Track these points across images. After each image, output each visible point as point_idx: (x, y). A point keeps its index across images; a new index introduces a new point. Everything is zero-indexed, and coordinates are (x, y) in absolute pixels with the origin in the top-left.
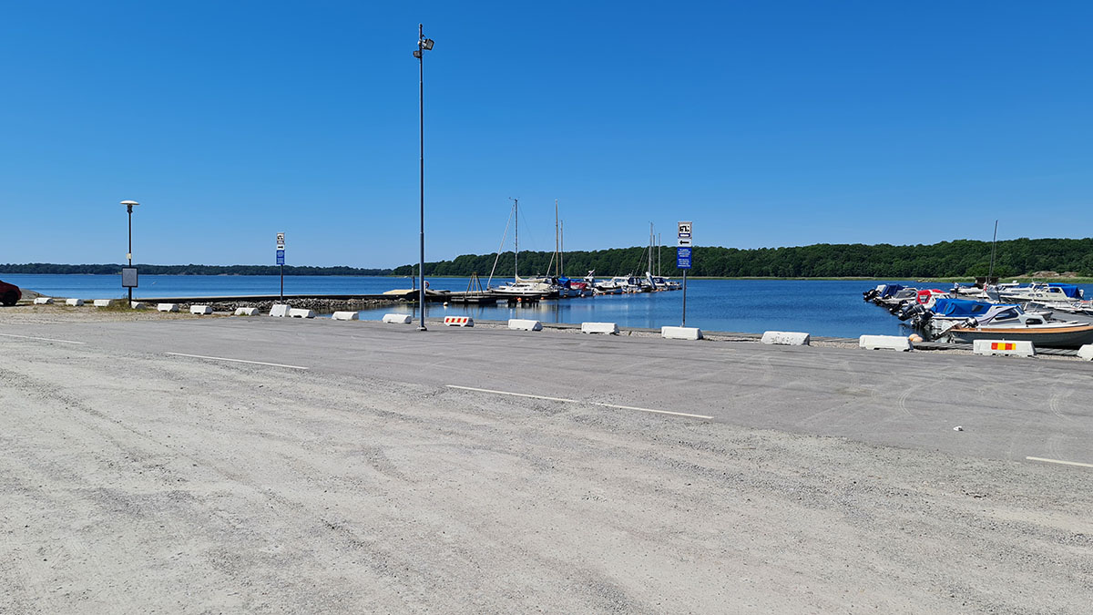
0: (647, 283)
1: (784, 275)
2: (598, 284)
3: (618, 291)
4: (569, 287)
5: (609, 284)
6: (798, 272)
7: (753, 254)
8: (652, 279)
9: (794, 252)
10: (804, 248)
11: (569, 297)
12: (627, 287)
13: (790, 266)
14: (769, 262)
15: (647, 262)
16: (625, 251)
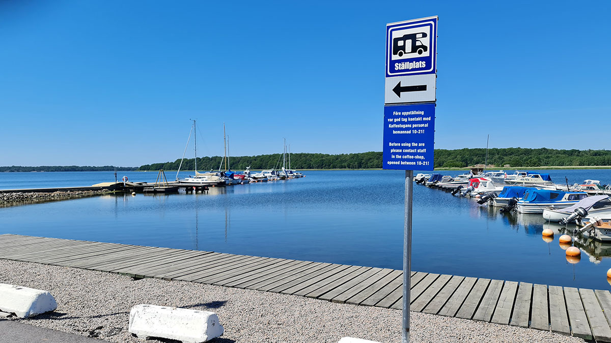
0: (282, 174)
1: (353, 168)
2: (253, 175)
3: (265, 180)
4: (233, 178)
5: (259, 175)
6: (360, 166)
7: (337, 157)
8: (286, 172)
9: (358, 156)
10: (362, 154)
11: (233, 185)
12: (271, 176)
13: (356, 163)
14: (345, 161)
15: (283, 162)
16: (270, 156)
